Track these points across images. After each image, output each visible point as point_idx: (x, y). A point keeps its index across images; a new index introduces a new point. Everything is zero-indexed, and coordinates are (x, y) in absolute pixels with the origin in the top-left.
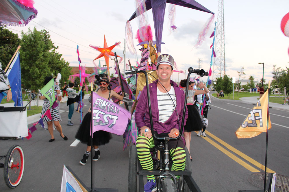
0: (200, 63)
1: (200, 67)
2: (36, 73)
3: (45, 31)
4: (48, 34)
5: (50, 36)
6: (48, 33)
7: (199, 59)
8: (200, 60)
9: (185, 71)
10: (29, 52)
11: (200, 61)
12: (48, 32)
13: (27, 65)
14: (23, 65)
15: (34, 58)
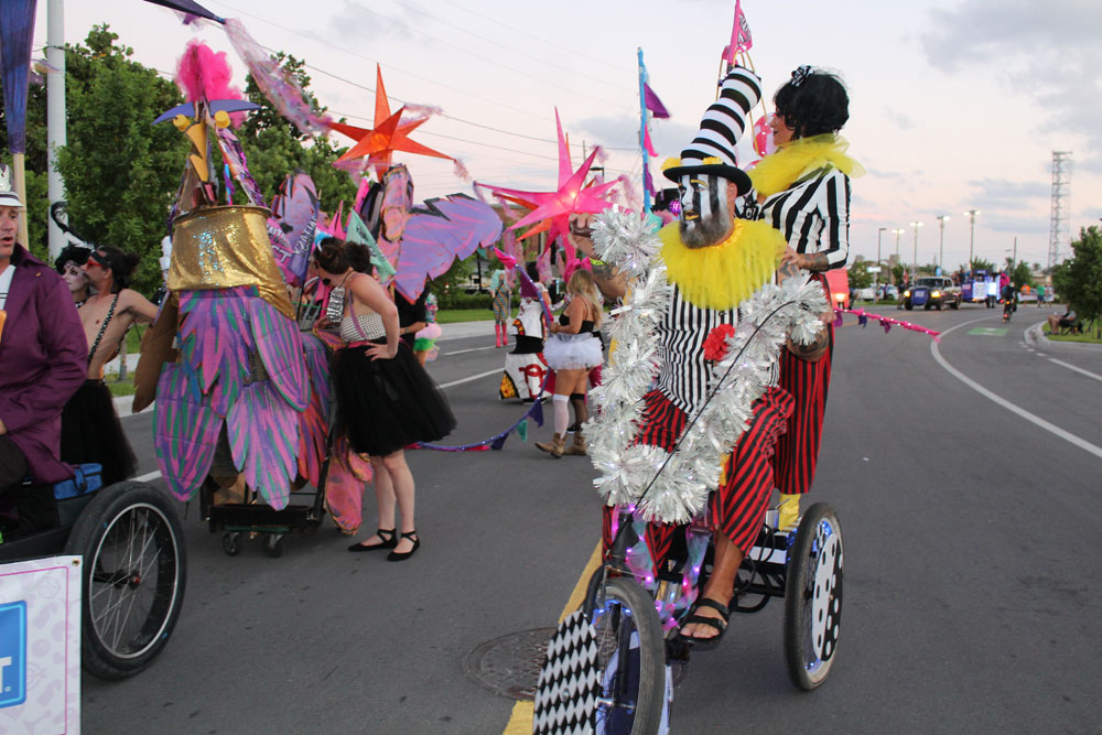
0: (1057, 172)
1: (1061, 192)
2: (129, 238)
3: (286, 60)
4: (301, 71)
5: (308, 79)
6: (301, 68)
7: (1055, 154)
8: (1059, 161)
9: (973, 212)
10: (100, 156)
11: (1062, 165)
12: (303, 63)
13: (98, 206)
14: (83, 207)
15: (120, 178)
